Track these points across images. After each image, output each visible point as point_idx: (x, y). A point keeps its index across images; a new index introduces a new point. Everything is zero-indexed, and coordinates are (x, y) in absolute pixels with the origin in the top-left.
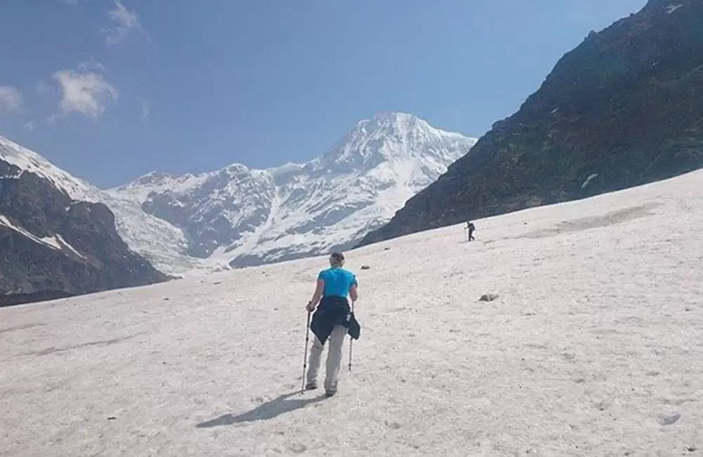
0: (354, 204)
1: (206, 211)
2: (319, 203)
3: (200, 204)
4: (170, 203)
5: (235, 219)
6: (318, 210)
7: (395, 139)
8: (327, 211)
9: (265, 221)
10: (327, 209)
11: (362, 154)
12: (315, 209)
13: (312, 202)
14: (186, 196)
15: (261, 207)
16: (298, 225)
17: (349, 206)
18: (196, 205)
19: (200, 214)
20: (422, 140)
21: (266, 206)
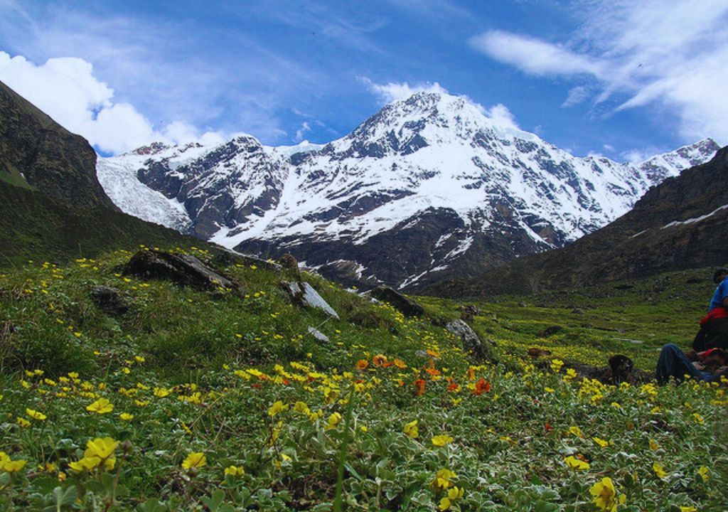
0: (389, 192)
1: (208, 186)
2: (343, 189)
3: (202, 178)
4: (167, 173)
5: (241, 198)
6: (342, 196)
7: (440, 123)
8: (356, 197)
9: (276, 204)
10: (356, 195)
11: (397, 136)
12: (338, 195)
13: (335, 187)
14: (187, 166)
15: (272, 188)
16: (318, 211)
17: (383, 193)
18: (197, 178)
19: (201, 188)
20: (473, 128)
21: (278, 187)
